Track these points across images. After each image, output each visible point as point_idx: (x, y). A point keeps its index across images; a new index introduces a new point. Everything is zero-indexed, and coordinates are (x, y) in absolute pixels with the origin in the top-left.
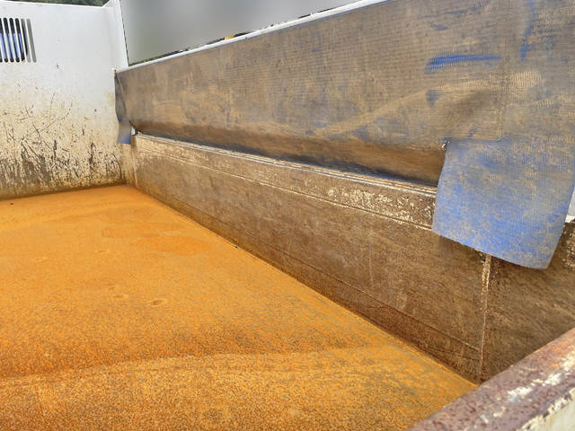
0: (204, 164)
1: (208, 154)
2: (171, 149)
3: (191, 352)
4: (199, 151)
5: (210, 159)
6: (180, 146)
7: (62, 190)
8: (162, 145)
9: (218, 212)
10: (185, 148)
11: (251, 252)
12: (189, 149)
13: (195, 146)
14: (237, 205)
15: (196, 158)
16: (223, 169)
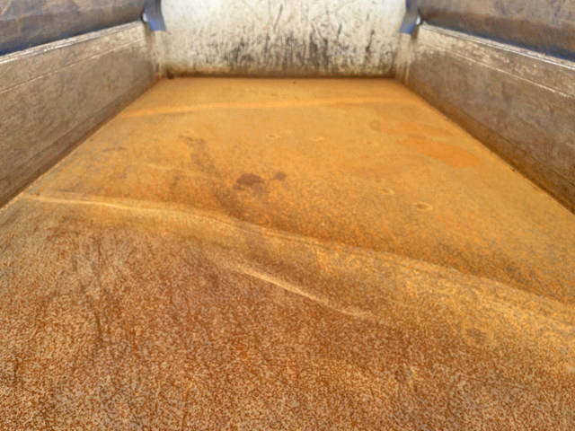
0: (500, 67)
1: (511, 55)
2: (461, 44)
3: (456, 266)
4: (498, 50)
5: (511, 61)
6: (474, 41)
7: (336, 76)
8: (451, 39)
9: (502, 125)
10: (480, 45)
11: (533, 180)
12: (485, 46)
13: (495, 43)
14: (532, 122)
15: (492, 58)
16: (526, 75)
